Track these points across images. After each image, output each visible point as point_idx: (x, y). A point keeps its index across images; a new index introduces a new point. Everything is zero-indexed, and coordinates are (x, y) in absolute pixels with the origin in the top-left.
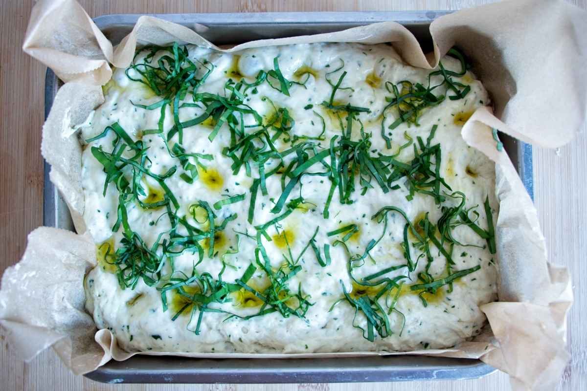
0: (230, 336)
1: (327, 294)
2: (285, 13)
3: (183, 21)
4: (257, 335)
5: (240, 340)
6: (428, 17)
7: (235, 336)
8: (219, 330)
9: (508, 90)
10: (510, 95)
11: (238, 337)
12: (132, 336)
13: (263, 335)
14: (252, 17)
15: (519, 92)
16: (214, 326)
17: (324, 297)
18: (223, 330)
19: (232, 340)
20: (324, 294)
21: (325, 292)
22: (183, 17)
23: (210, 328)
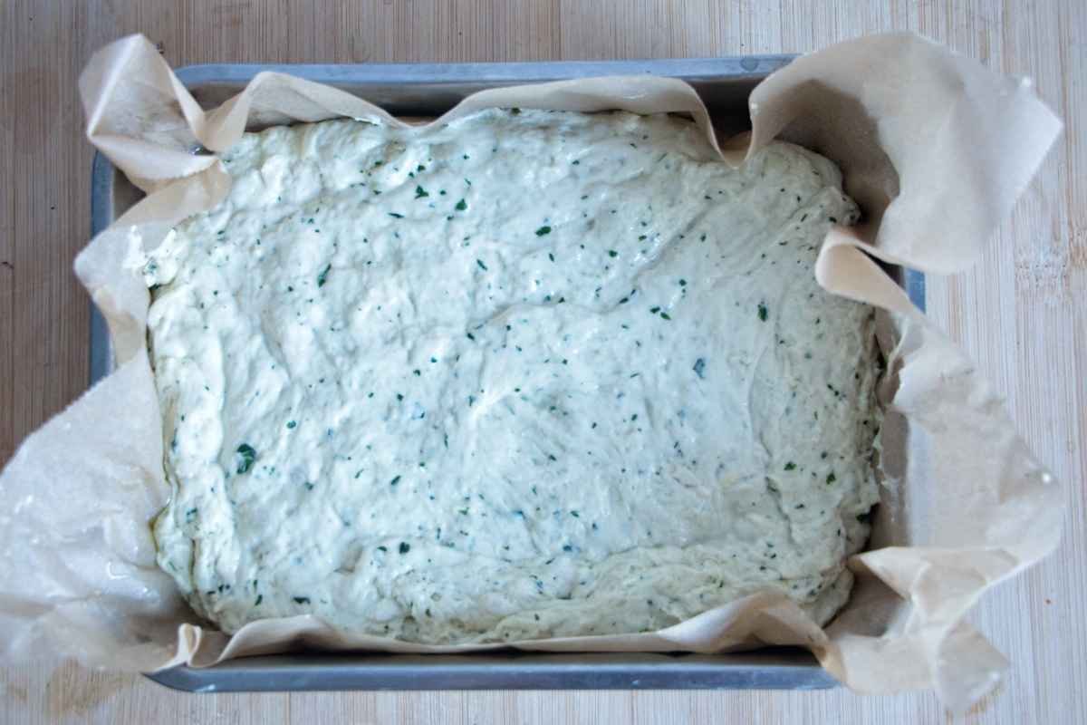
0: (412, 604)
1: (573, 548)
2: (501, 65)
3: (327, 77)
4: (456, 604)
5: (428, 612)
6: (743, 67)
7: (419, 604)
8: (395, 598)
9: (888, 188)
10: (891, 197)
11: (424, 608)
12: (260, 598)
13: (466, 606)
14: (445, 71)
15: (903, 193)
16: (388, 593)
17: (568, 553)
18: (402, 596)
19: (414, 612)
20: (567, 548)
21: (569, 545)
22: (328, 71)
23: (382, 596)
